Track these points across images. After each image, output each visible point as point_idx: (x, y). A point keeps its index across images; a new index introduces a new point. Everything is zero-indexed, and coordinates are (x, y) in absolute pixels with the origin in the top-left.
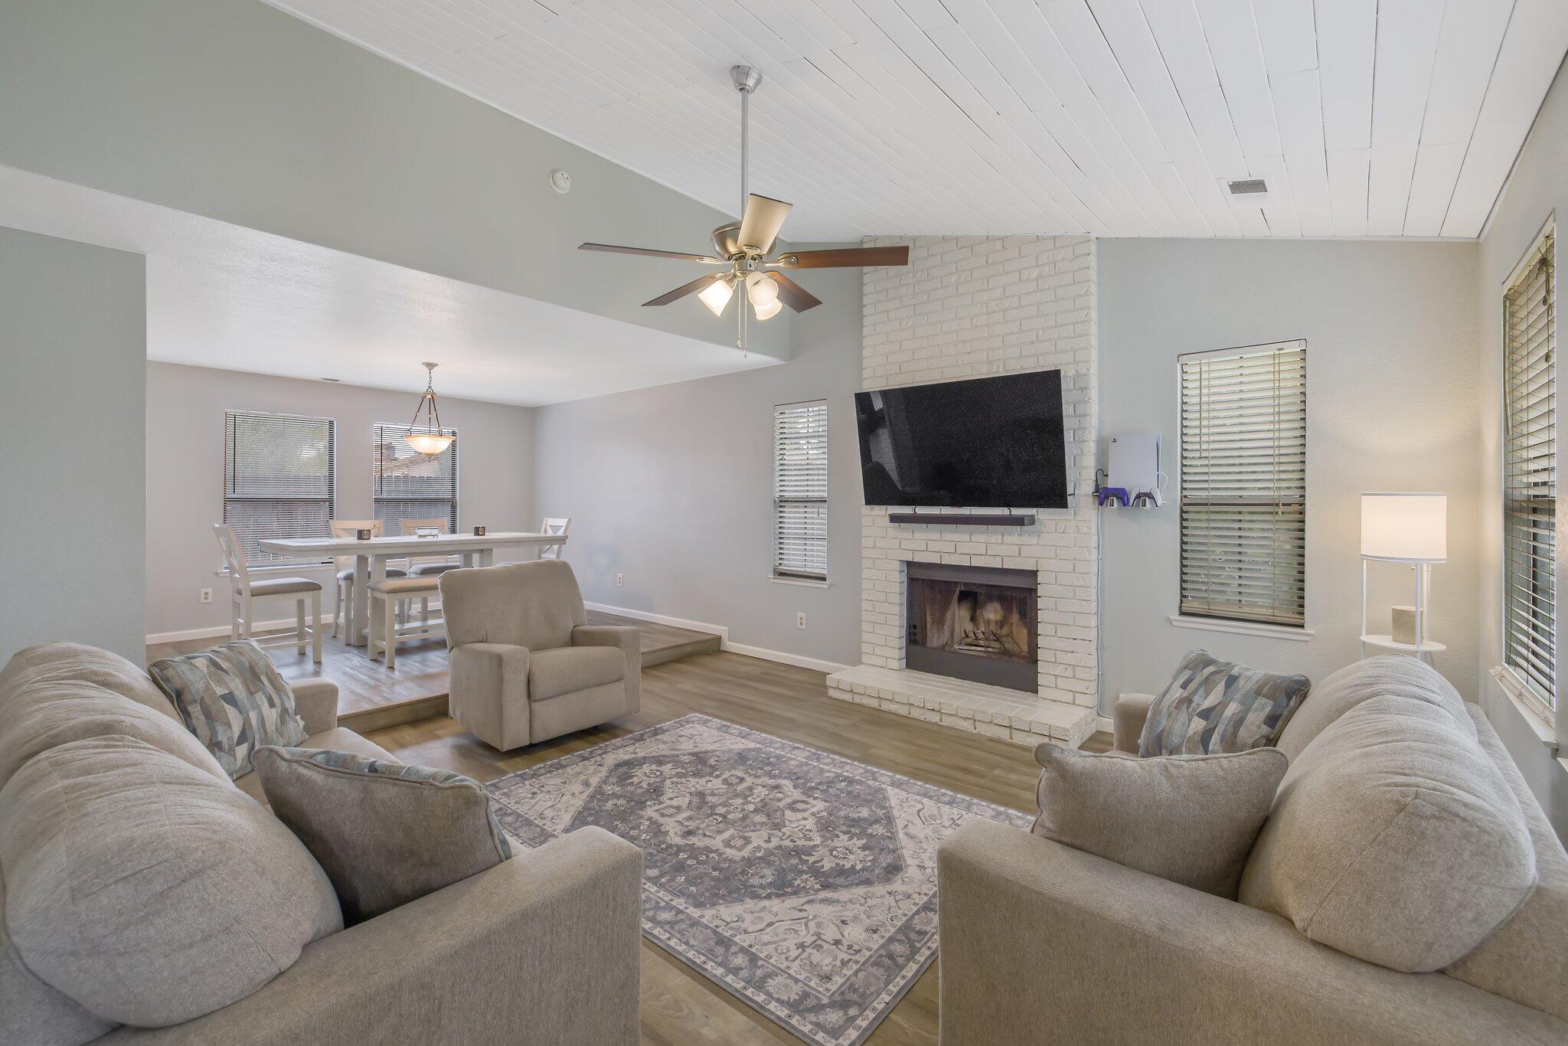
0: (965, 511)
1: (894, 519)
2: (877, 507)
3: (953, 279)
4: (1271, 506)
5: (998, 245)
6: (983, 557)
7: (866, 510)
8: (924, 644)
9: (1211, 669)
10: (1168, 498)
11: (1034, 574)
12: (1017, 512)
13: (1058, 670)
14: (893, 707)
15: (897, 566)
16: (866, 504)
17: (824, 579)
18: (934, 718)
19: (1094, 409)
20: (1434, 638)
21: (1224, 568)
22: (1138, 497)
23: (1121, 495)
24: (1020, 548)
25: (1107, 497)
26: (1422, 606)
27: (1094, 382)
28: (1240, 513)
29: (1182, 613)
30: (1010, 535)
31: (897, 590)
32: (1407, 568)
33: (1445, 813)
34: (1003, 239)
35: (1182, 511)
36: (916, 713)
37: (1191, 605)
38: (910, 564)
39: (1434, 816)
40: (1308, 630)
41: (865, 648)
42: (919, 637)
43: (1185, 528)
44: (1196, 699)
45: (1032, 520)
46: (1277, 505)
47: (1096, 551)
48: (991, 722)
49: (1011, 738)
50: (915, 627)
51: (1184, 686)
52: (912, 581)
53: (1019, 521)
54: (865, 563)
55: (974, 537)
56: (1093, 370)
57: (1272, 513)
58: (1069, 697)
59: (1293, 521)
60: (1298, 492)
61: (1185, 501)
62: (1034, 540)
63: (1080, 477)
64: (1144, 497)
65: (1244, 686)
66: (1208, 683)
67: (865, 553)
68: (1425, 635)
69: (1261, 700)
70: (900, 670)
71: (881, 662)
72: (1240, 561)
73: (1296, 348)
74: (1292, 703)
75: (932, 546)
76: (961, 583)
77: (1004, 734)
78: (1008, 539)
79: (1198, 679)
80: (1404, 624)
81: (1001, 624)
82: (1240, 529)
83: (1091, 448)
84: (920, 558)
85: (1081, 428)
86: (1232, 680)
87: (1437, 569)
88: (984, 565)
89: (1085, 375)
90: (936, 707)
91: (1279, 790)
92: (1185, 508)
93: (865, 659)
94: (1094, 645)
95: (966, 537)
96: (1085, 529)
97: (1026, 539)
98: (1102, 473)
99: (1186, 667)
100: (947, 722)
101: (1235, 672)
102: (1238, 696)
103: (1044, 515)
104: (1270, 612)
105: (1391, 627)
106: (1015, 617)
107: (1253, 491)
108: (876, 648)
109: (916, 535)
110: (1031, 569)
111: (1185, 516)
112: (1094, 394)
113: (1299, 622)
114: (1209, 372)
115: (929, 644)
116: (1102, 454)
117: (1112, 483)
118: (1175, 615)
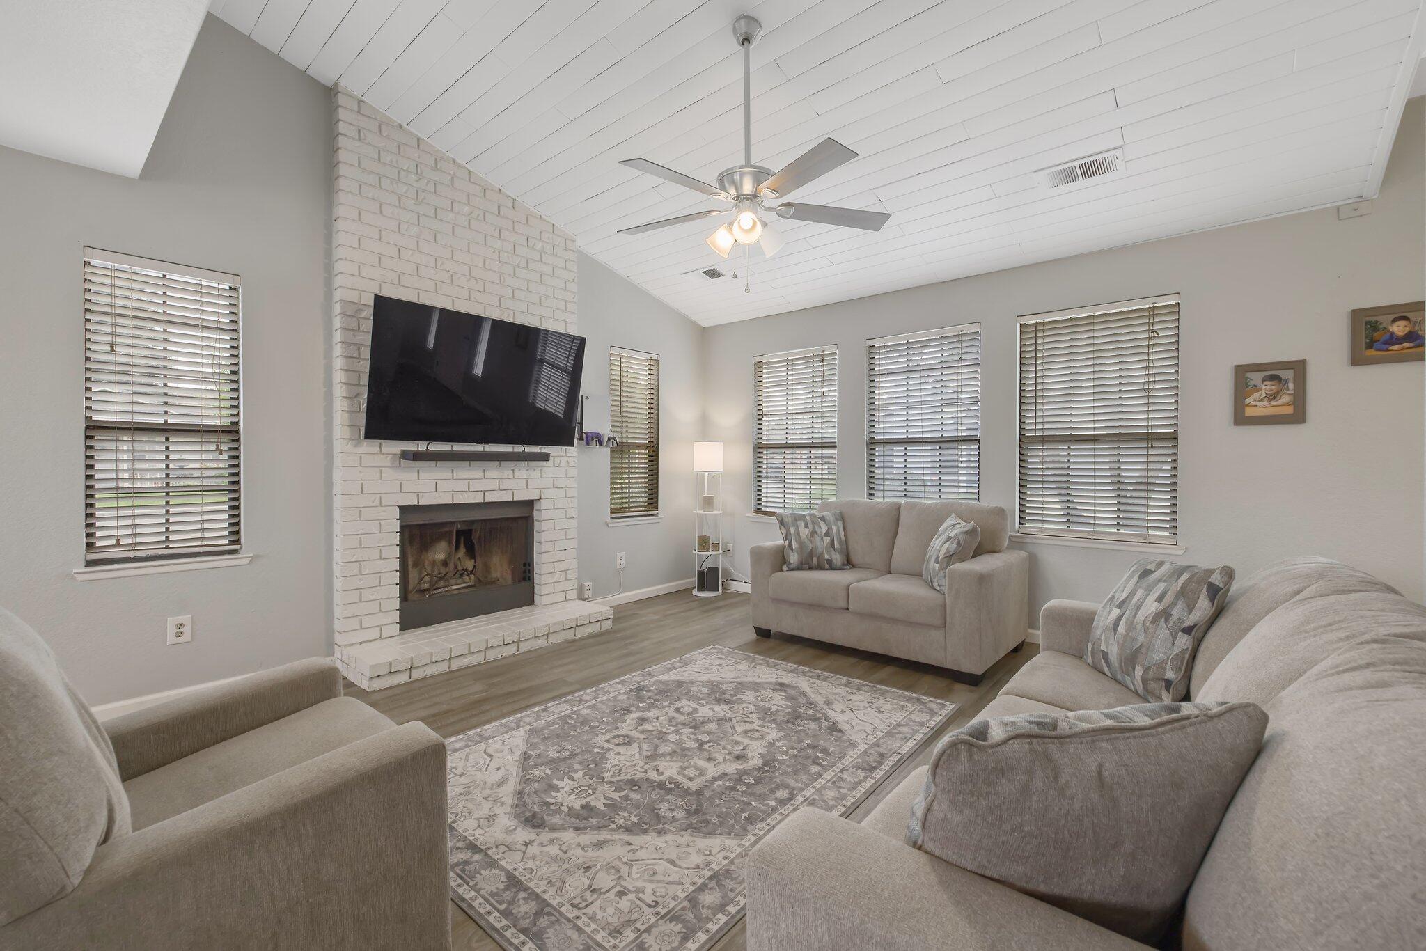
1: (405, 455)
6: (495, 493)
11: (533, 503)
12: (530, 449)
15: (392, 512)
22: (609, 440)
23: (598, 437)
24: (527, 481)
29: (612, 518)
31: (396, 541)
35: (611, 451)
38: (404, 509)
43: (613, 462)
45: (547, 456)
52: (402, 529)
55: (487, 474)
62: (537, 473)
64: (612, 440)
75: (443, 486)
76: (457, 522)
88: (496, 500)
94: (576, 551)
95: (480, 474)
97: (532, 473)
110: (532, 499)
111: (612, 454)
114: (623, 362)
117: (587, 429)
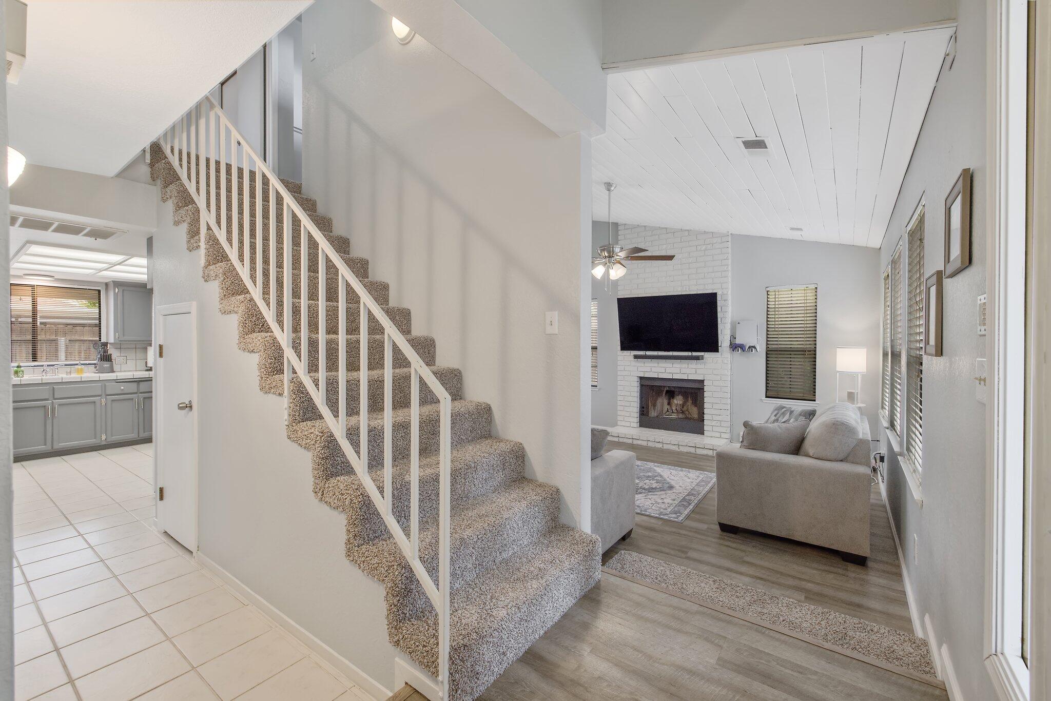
0: (670, 353)
1: (636, 357)
2: (625, 352)
3: (664, 247)
4: (803, 351)
5: (686, 233)
6: (679, 374)
7: (620, 353)
8: (648, 415)
9: (785, 409)
10: (761, 348)
11: (703, 381)
12: (695, 354)
13: (714, 423)
14: (639, 442)
15: (636, 379)
16: (621, 350)
17: (597, 386)
18: (660, 446)
19: (730, 309)
20: (862, 403)
21: (784, 377)
22: (749, 347)
23: (741, 347)
24: (696, 370)
25: (736, 348)
26: (858, 390)
27: (730, 298)
28: (791, 354)
29: (766, 397)
30: (691, 364)
31: (636, 390)
32: (852, 376)
33: (843, 424)
34: (688, 230)
35: (767, 354)
36: (650, 444)
37: (769, 394)
38: (641, 378)
39: (840, 425)
40: (816, 402)
41: (619, 418)
42: (645, 412)
43: (768, 361)
44: (779, 419)
45: (702, 358)
46: (805, 351)
47: (730, 371)
48: (687, 445)
49: (696, 452)
50: (643, 408)
51: (775, 416)
52: (642, 386)
53: (697, 358)
54: (619, 378)
55: (674, 365)
56: (729, 292)
57: (803, 354)
58: (718, 435)
59: (812, 358)
60: (814, 346)
61: (768, 349)
62: (702, 366)
63: (724, 338)
64: (752, 348)
65: (795, 413)
66: (784, 414)
67: (619, 373)
68: (859, 401)
69: (801, 417)
70: (637, 427)
71: (628, 424)
72: (790, 374)
73: (813, 287)
74: (811, 417)
75: (654, 369)
76: (667, 386)
77: (692, 450)
78: (690, 366)
79: (780, 412)
80: (851, 397)
81: (683, 406)
82: (791, 361)
83: (728, 326)
84: (647, 375)
85: (724, 317)
86: (792, 412)
87: (863, 376)
88: (679, 378)
89: (727, 294)
90: (661, 441)
91: (808, 430)
92: (768, 352)
93: (619, 423)
94: (729, 412)
95: (671, 365)
96: (726, 362)
97: (699, 366)
98: (733, 337)
99: (776, 410)
100: (666, 447)
101: (793, 409)
102: (794, 417)
103: (707, 355)
104: (802, 395)
105: (847, 399)
106: (690, 402)
107: (796, 345)
108: (625, 418)
109: (646, 365)
110: (701, 379)
111: (768, 356)
112: (730, 302)
113: (814, 399)
114: (779, 295)
115: (650, 416)
116: (733, 329)
117: (738, 341)
118: (764, 398)
